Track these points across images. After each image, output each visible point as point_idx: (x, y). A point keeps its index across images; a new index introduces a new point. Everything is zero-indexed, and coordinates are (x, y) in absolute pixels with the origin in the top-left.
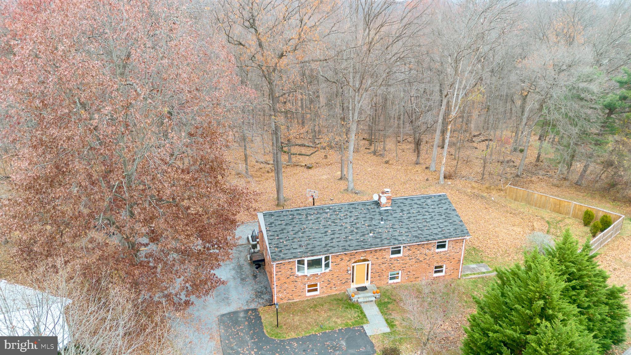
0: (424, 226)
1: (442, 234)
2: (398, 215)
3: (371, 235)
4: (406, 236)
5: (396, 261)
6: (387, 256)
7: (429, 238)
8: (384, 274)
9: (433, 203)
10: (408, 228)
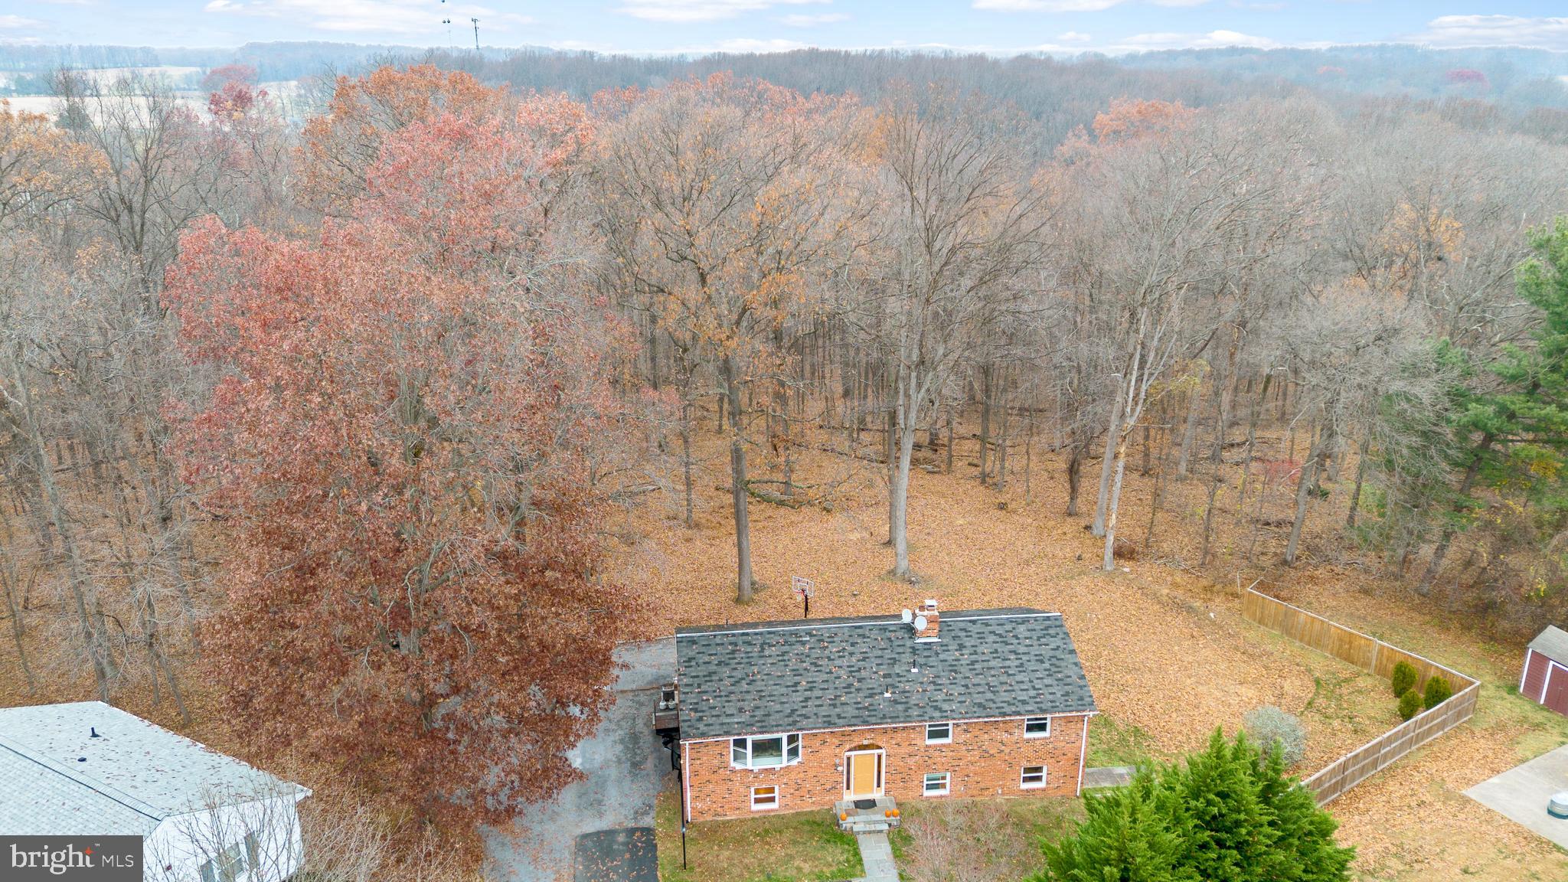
0: (1002, 683)
1: (1037, 703)
2: (949, 657)
3: (888, 695)
4: (960, 702)
5: (938, 753)
6: (918, 742)
7: (1007, 709)
8: (914, 777)
9: (1028, 634)
10: (966, 686)
